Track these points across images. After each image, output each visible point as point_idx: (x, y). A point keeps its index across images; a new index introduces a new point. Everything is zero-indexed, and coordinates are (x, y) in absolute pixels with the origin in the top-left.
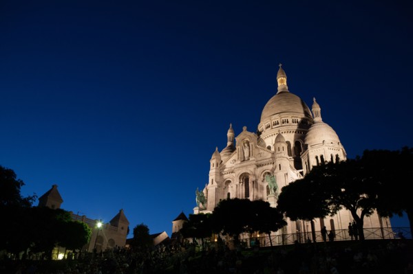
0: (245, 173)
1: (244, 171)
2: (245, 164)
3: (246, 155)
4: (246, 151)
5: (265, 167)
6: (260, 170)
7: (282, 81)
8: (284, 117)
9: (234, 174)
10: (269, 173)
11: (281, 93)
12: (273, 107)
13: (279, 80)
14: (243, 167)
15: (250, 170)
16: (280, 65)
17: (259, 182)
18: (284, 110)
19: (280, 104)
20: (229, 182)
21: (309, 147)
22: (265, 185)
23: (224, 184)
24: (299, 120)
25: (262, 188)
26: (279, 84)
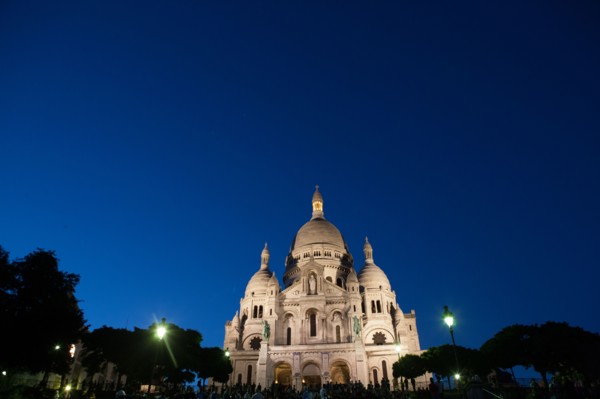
0: (312, 309)
1: (312, 306)
2: (313, 298)
3: (313, 288)
4: (312, 284)
5: (335, 306)
6: (329, 307)
7: (318, 206)
8: (328, 249)
9: (298, 308)
10: (339, 313)
11: (317, 219)
12: (314, 234)
13: (314, 204)
14: (310, 301)
15: (320, 306)
16: (317, 187)
17: (329, 320)
18: (327, 241)
19: (322, 232)
20: (290, 315)
21: (366, 289)
22: (335, 325)
23: (283, 317)
24: (342, 255)
25: (331, 328)
26: (314, 209)
